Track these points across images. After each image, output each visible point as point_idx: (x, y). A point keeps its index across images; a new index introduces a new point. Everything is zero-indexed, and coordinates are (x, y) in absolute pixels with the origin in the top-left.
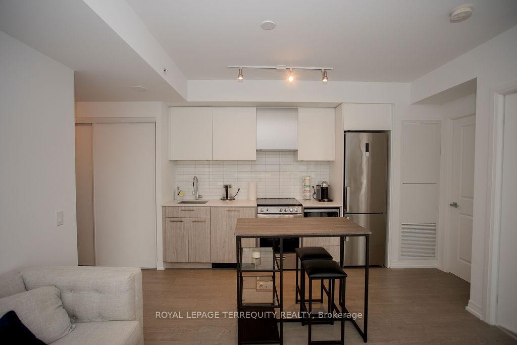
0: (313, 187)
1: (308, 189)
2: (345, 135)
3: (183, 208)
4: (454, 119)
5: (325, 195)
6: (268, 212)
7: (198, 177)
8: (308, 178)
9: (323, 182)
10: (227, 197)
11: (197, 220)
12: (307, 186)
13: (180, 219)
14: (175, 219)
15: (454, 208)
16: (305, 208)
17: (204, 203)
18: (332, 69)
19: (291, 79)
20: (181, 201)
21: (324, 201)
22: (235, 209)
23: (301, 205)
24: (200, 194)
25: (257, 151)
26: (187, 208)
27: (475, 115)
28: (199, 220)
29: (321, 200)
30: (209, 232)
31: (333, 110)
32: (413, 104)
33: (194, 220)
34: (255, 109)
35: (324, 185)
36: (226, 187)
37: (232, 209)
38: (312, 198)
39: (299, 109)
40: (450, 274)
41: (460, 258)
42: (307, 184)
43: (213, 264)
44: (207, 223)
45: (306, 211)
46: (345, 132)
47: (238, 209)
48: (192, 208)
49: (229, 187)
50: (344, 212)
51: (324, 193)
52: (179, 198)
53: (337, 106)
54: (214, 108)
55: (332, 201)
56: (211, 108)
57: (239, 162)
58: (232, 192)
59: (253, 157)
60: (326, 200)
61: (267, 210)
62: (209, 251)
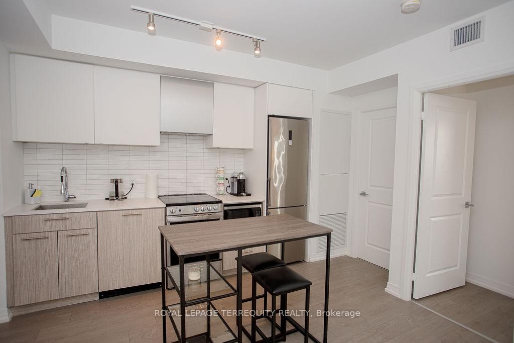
0: (227, 179)
1: (222, 181)
2: (268, 120)
3: (48, 217)
4: (363, 112)
5: (242, 189)
6: (180, 213)
7: (67, 167)
8: (223, 169)
9: (240, 174)
10: (117, 195)
11: (74, 233)
12: (220, 179)
13: (42, 235)
14: (32, 236)
15: (362, 197)
16: (225, 205)
17: (83, 205)
18: (265, 39)
19: (219, 43)
20: (37, 206)
21: (243, 196)
22: (135, 212)
23: (220, 202)
24: (72, 193)
25: (161, 132)
26: (55, 217)
27: (396, 107)
28: (78, 232)
29: (239, 194)
30: (94, 247)
31: (253, 89)
32: (331, 93)
33: (69, 233)
34: (158, 76)
35: (241, 177)
36: (116, 183)
37: (130, 212)
38: (226, 193)
39: (216, 84)
40: (359, 259)
41: (368, 243)
42: (221, 176)
43: (100, 294)
44: (91, 236)
45: (226, 208)
46: (269, 116)
47: (139, 212)
48: (64, 216)
49: (119, 182)
50: (267, 207)
51: (241, 187)
52: (34, 202)
53: (257, 86)
54: (96, 67)
55: (249, 195)
56: (92, 66)
57: (131, 147)
58: (123, 189)
59: (156, 140)
60: (243, 194)
61: (180, 211)
62: (95, 275)
